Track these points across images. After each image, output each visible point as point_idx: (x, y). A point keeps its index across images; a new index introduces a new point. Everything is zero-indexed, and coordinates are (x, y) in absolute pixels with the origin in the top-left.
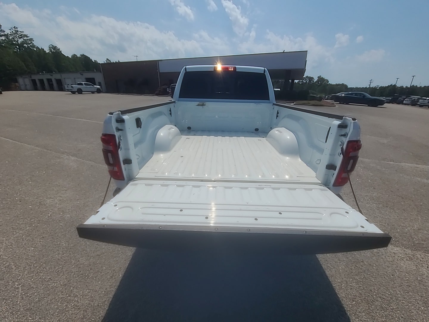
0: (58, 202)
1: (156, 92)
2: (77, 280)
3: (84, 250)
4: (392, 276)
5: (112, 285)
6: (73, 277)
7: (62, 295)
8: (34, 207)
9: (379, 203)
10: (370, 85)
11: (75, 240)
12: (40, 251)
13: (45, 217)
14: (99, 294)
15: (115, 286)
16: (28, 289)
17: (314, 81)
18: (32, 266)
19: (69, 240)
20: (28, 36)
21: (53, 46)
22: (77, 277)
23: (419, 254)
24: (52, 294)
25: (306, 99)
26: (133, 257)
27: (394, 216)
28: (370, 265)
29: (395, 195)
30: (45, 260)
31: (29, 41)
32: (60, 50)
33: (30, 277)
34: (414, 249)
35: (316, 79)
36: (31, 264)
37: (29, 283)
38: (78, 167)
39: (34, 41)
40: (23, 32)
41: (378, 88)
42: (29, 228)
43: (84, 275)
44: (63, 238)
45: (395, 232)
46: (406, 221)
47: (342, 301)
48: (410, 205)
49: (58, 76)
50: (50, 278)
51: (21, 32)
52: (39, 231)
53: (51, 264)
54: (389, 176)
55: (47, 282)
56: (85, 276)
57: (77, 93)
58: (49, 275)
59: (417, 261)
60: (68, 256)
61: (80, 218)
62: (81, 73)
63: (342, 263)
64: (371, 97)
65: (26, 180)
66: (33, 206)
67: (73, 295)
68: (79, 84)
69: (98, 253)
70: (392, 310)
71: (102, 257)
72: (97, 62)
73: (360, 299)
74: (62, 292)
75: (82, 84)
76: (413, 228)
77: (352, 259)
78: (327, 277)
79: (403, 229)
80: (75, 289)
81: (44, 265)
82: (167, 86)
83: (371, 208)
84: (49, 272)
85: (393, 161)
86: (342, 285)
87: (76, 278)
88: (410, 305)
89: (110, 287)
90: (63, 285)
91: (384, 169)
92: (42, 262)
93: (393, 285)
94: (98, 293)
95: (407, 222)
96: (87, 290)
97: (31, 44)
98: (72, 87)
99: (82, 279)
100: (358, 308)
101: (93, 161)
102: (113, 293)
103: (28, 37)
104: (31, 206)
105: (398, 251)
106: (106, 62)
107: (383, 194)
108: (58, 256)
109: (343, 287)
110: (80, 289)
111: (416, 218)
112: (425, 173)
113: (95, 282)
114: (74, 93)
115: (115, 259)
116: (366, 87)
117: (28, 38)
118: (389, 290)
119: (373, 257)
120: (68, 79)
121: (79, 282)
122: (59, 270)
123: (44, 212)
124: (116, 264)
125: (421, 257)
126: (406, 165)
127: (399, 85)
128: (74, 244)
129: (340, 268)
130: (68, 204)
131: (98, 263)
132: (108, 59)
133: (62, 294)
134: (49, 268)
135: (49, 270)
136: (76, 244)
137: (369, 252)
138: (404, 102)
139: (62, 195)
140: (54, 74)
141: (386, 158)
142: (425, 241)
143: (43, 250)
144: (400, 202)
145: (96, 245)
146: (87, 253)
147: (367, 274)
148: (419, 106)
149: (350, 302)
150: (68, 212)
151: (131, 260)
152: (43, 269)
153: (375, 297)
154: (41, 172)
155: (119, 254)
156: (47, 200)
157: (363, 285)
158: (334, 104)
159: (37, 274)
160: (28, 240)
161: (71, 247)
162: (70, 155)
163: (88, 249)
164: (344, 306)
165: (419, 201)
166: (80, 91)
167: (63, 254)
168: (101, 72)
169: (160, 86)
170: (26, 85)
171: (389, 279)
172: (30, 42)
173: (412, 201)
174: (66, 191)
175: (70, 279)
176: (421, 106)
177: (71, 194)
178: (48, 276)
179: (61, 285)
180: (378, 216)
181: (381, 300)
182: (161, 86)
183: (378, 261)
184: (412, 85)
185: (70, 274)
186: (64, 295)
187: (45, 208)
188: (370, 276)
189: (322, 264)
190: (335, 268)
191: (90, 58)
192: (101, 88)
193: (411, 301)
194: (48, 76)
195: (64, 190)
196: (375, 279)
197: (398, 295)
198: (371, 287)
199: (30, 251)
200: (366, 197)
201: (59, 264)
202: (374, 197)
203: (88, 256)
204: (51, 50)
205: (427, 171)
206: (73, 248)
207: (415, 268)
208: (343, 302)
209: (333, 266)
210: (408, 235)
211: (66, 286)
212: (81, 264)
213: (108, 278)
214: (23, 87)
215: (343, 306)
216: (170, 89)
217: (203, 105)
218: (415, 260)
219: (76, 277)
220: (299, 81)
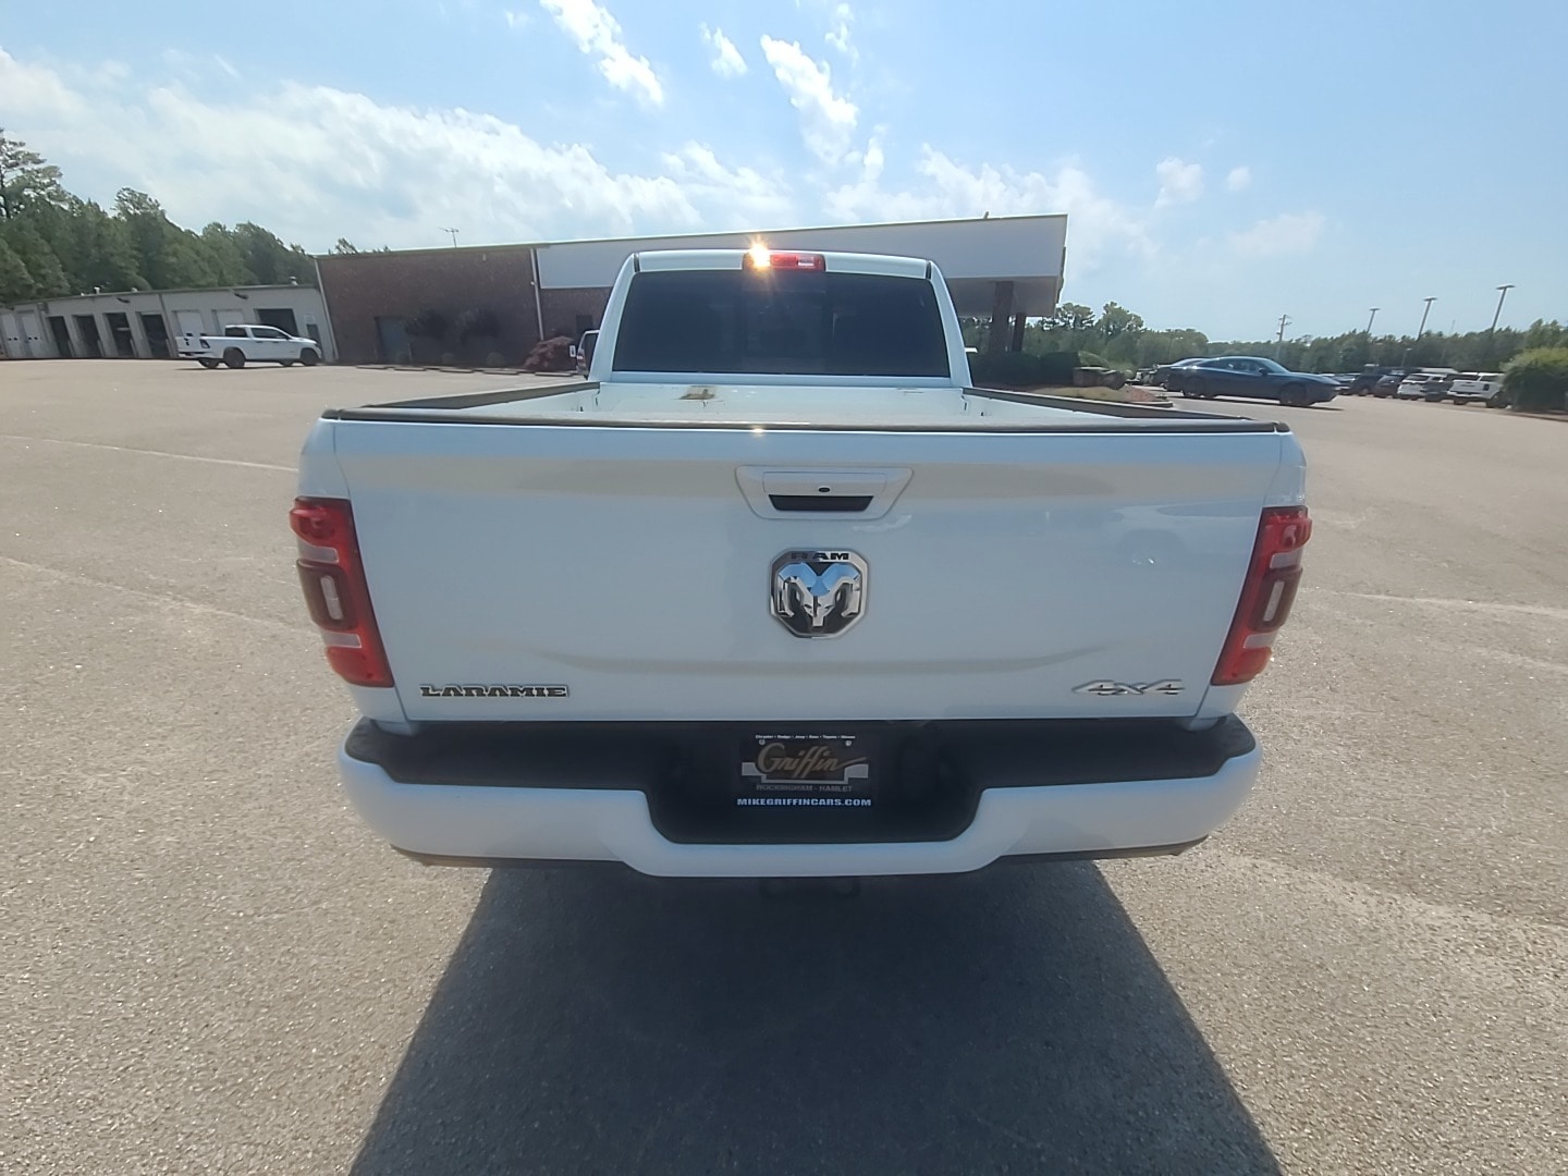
0: (130, 787)
1: (529, 362)
2: (202, 1105)
3: (230, 981)
4: (1435, 1015)
5: (346, 1122)
6: (185, 1093)
7: (144, 1165)
8: (34, 809)
9: (1356, 744)
10: (1281, 334)
11: (194, 939)
12: (53, 984)
13: (75, 847)
14: (291, 1164)
15: (358, 1127)
16: (15, 1138)
17: (1091, 322)
18: (24, 1046)
19: (170, 938)
20: (40, 158)
21: (132, 193)
22: (200, 1093)
23: (1519, 929)
24: (104, 1162)
25: (1069, 381)
26: (436, 995)
27: (1413, 789)
28: (1350, 977)
29: (1406, 713)
30: (74, 1024)
31: (44, 177)
32: (160, 208)
33: (18, 1089)
34: (1499, 909)
35: (1098, 316)
36: (21, 1038)
37: (18, 1115)
38: (218, 642)
39: (61, 175)
40: (22, 144)
41: (1308, 345)
42: (10, 891)
43: (228, 1084)
44: (146, 933)
45: (1427, 848)
46: (1456, 807)
47: (1261, 1128)
48: (1463, 746)
49: (148, 304)
50: (94, 1098)
51: (15, 144)
52: (51, 903)
53: (96, 1041)
54: (1376, 643)
55: (85, 1111)
56: (235, 1088)
57: (223, 365)
58: (92, 1084)
59: (1515, 954)
60: (166, 1003)
61: (219, 848)
62: (241, 293)
63: (1250, 978)
64: (1288, 373)
65: (7, 700)
66: (29, 804)
67: (185, 1167)
68: (229, 332)
69: (290, 989)
70: (1446, 1147)
71: (306, 1004)
72: (303, 251)
73: (1327, 1117)
74: (145, 1155)
75: (242, 333)
76: (1485, 831)
77: (1281, 958)
78: (1199, 1034)
79: (1449, 834)
80: (195, 1143)
81: (70, 1043)
82: (569, 340)
83: (1329, 764)
84: (91, 1072)
85: (1387, 593)
86: (1256, 1063)
87: (198, 1099)
88: (1507, 1123)
89: (338, 1131)
90: (147, 1127)
91: (1358, 621)
92: (61, 1033)
93: (1439, 1050)
94: (289, 1159)
95: (1462, 808)
96: (245, 1147)
97: (50, 188)
98: (203, 342)
99: (220, 1103)
100: (1323, 1150)
101: (281, 619)
102: (351, 1156)
103: (40, 162)
104: (21, 803)
105: (1443, 918)
106: (336, 252)
107: (1365, 711)
108: (124, 1008)
109: (1261, 1073)
110: (212, 1143)
111: (1491, 795)
112: (1504, 629)
113: (274, 1113)
114: (210, 364)
115: (360, 1011)
116: (1269, 342)
117: (41, 166)
118: (1427, 1071)
119: (1357, 945)
120: (189, 316)
121: (209, 1112)
122: (127, 1063)
123: (72, 827)
124: (365, 1030)
125: (1528, 938)
126: (1431, 604)
127: (1377, 333)
128: (191, 955)
129: (1244, 995)
130: (168, 792)
131: (287, 1033)
132: (343, 242)
133: (145, 1161)
134: (89, 1056)
135: (88, 1064)
136: (199, 954)
137: (1342, 929)
138: (1400, 390)
139: (147, 758)
140: (135, 294)
141: (1361, 582)
142: (1534, 878)
143: (63, 982)
144: (1428, 737)
145: (283, 954)
146: (241, 993)
147: (1344, 1014)
148: (1452, 401)
149: (1293, 1129)
150: (171, 824)
151: (428, 1009)
152: (68, 1059)
153: (1379, 1102)
154: (66, 664)
155: (376, 989)
156: (84, 776)
157: (1331, 1058)
158: (1164, 398)
159: (44, 1081)
160: (9, 941)
161: (178, 969)
162: (187, 596)
163: (249, 975)
164: (1272, 1146)
165: (1495, 730)
166: (235, 359)
167: (145, 1000)
168: (317, 287)
169: (542, 337)
170: (27, 340)
171: (1422, 1028)
172: (46, 181)
173: (1471, 731)
174: (164, 737)
175: (171, 1102)
176: (1460, 401)
177: (183, 750)
178: (89, 1088)
179: (139, 1126)
180: (1359, 789)
181: (1404, 1114)
182: (546, 339)
183: (1377, 960)
184: (1423, 332)
185: (173, 1082)
186: (151, 1167)
187: (75, 812)
188: (1353, 1023)
189: (1177, 984)
190: (1225, 1000)
191: (273, 236)
192: (319, 345)
193: (1511, 1109)
194: (113, 305)
195: (158, 734)
196: (1372, 1033)
197: (1461, 1087)
198: (1361, 1065)
199: (15, 987)
200: (1310, 724)
201: (130, 1041)
202: (1337, 722)
203: (248, 1003)
204: (125, 211)
205: (1509, 622)
206: (183, 974)
207: (1511, 982)
208: (1266, 1133)
209: (1215, 992)
210: (1470, 855)
211: (160, 1132)
212: (217, 1039)
213: (330, 1093)
214: (15, 347)
215: (1267, 1148)
216: (580, 349)
217: (705, 396)
218: (1509, 950)
219: (197, 1094)
220: (1042, 322)
